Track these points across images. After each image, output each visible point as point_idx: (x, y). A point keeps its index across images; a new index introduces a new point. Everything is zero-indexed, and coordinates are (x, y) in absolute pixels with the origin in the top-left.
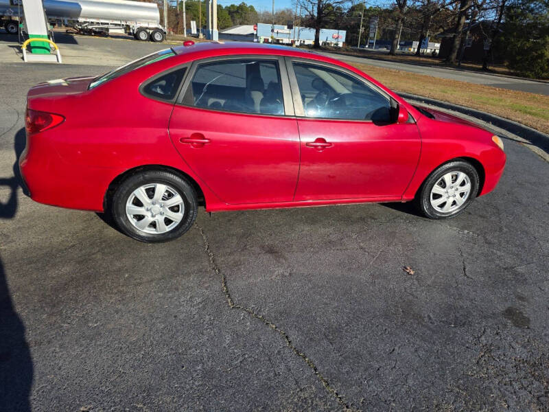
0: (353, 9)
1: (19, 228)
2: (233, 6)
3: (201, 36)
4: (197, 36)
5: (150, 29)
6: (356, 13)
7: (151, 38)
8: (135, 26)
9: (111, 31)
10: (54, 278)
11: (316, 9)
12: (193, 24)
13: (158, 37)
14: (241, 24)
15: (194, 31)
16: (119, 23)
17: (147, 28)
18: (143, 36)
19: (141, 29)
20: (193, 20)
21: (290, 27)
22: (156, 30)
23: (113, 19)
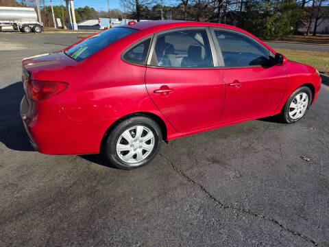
0: (155, 7)
1: (21, 176)
2: (80, 8)
3: (65, 28)
4: (63, 28)
5: (31, 25)
6: (157, 10)
7: (33, 30)
8: (20, 23)
9: (3, 28)
10: (77, 213)
11: (135, 8)
12: (59, 20)
13: (38, 30)
14: (87, 19)
15: (60, 25)
16: (8, 22)
17: (29, 24)
18: (27, 29)
19: (25, 25)
20: (58, 17)
21: (120, 19)
22: (36, 25)
23: (4, 20)
